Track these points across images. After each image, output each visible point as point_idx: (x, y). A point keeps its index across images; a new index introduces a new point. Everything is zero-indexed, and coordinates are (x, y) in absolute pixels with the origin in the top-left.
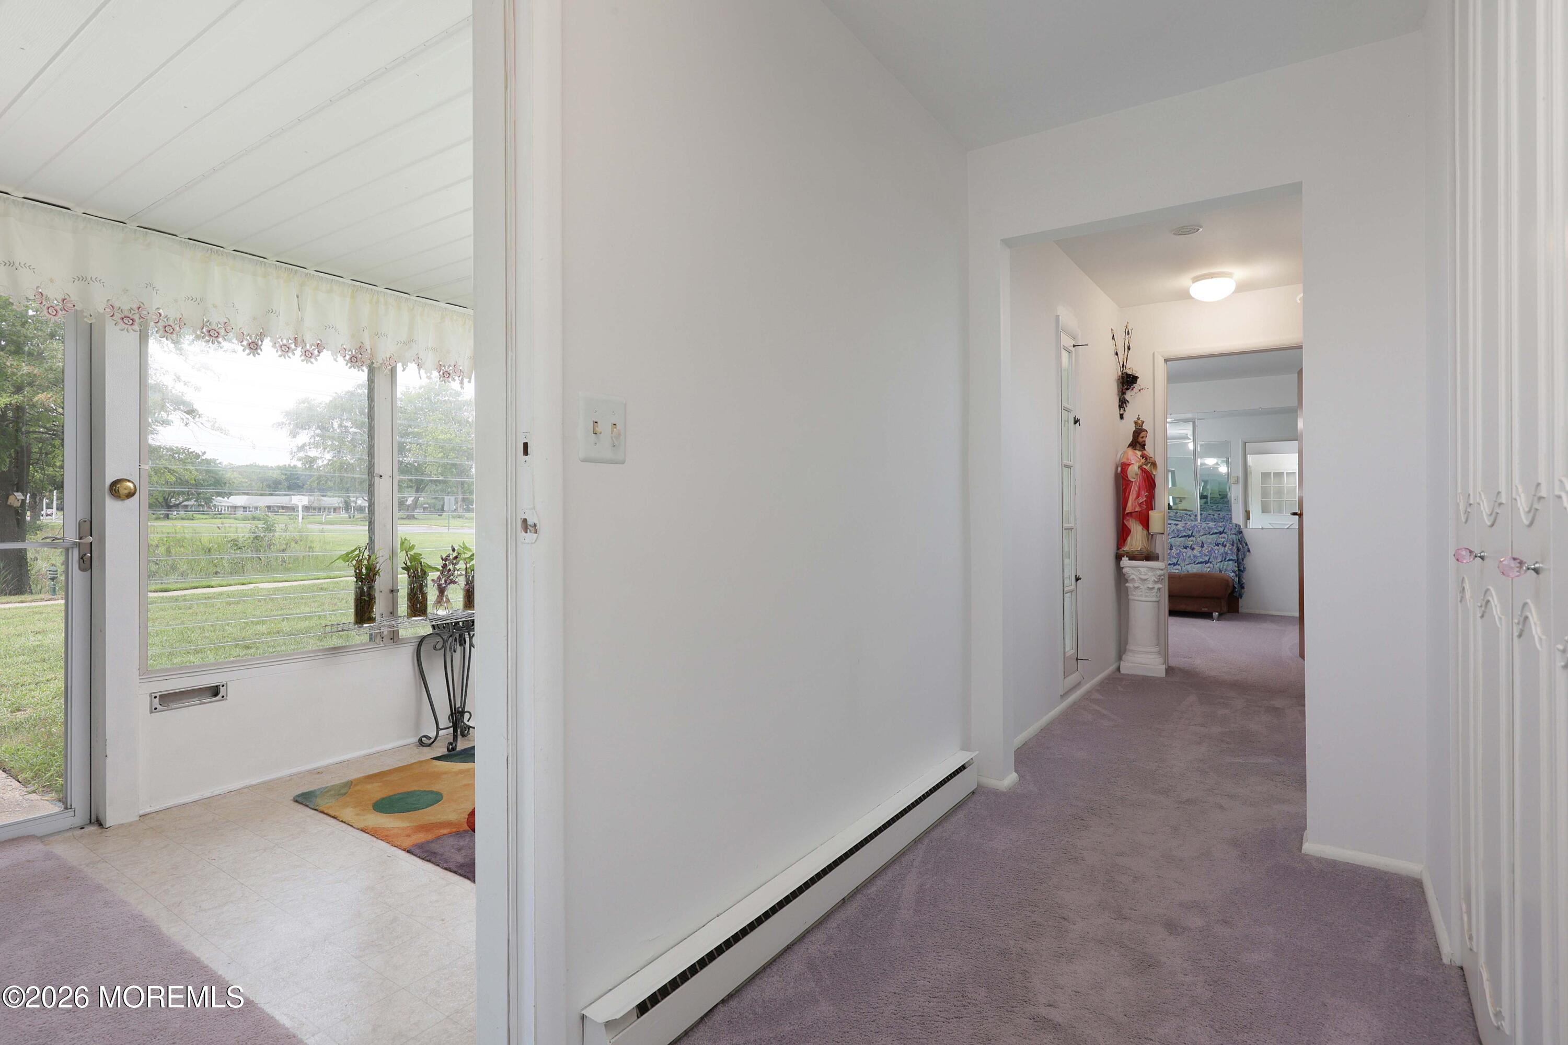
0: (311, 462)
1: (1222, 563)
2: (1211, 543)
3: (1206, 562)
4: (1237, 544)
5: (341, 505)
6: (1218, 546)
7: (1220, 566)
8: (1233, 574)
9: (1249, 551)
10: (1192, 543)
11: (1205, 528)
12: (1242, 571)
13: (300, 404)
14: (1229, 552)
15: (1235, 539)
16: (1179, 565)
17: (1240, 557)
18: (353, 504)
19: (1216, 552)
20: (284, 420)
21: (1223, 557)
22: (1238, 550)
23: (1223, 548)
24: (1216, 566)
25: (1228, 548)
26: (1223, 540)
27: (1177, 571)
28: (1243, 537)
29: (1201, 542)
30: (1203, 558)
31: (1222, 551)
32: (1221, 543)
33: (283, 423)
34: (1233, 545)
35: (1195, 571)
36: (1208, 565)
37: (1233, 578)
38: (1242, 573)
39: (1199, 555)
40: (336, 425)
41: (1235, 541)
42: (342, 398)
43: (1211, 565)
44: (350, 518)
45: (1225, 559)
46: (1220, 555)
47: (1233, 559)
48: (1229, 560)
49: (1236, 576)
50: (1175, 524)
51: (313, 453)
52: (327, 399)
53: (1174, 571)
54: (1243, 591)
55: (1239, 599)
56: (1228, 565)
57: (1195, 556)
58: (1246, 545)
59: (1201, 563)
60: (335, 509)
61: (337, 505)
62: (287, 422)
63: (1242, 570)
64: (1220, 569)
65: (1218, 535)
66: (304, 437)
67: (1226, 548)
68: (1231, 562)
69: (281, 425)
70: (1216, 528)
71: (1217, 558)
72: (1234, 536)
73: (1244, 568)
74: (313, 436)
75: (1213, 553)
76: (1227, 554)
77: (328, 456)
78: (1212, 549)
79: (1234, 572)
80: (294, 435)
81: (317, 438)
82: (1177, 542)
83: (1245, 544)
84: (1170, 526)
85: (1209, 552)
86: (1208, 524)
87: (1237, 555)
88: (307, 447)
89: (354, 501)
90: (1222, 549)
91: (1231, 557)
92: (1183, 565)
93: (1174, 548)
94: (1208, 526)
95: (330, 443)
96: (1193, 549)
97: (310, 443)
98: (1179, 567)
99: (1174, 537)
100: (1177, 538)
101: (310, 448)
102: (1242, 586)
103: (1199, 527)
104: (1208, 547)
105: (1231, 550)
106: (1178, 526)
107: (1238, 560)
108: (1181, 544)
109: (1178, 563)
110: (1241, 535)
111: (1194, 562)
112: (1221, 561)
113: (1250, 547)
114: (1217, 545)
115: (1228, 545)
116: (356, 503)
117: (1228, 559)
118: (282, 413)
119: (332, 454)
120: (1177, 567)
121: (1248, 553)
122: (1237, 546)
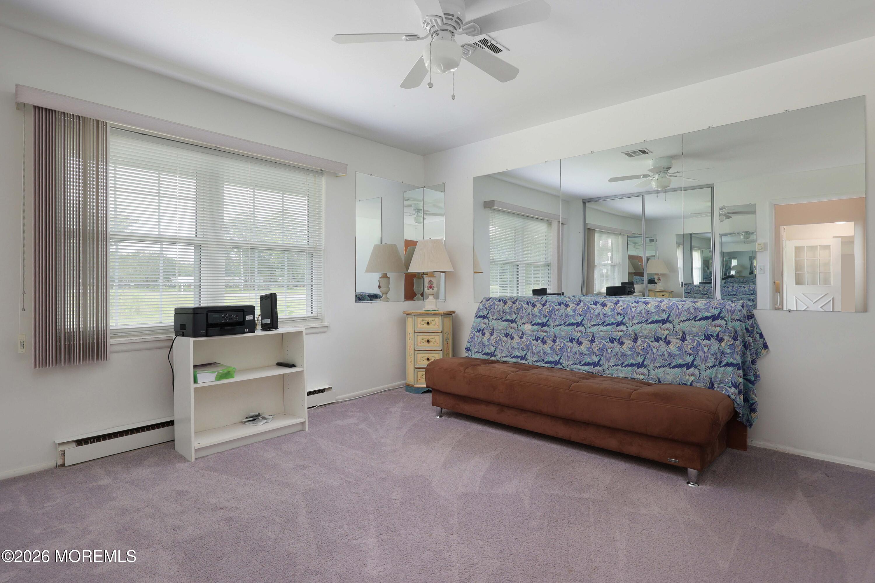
1: (715, 368)
2: (697, 334)
3: (688, 366)
4: (743, 336)
6: (709, 340)
7: (712, 373)
8: (733, 390)
9: (766, 347)
10: (667, 332)
11: (689, 309)
12: (753, 383)
14: (728, 351)
15: (738, 328)
16: (645, 367)
17: (749, 359)
19: (706, 349)
21: (716, 359)
22: (746, 346)
23: (717, 344)
24: (704, 374)
25: (726, 344)
26: (719, 329)
27: (642, 377)
28: (755, 325)
29: (681, 332)
30: (684, 358)
31: (716, 348)
32: (715, 334)
34: (735, 339)
35: (669, 378)
36: (691, 370)
37: (733, 397)
38: (751, 386)
39: (677, 353)
41: (740, 333)
43: (697, 372)
45: (720, 363)
46: (712, 355)
47: (735, 362)
48: (727, 365)
49: (740, 392)
50: (644, 302)
53: (638, 376)
54: (753, 415)
55: (748, 428)
56: (724, 373)
57: (670, 355)
58: (761, 336)
59: (680, 366)
63: (753, 379)
64: (711, 380)
65: (710, 321)
67: (723, 344)
68: (730, 369)
70: (707, 310)
71: (706, 359)
72: (738, 323)
73: (757, 376)
75: (701, 351)
76: (723, 353)
78: (699, 344)
79: (735, 385)
82: (645, 330)
83: (758, 337)
84: (636, 305)
85: (694, 348)
86: (694, 302)
87: (744, 354)
90: (715, 345)
91: (732, 360)
92: (651, 367)
93: (639, 339)
94: (695, 305)
96: (668, 343)
98: (645, 371)
99: (641, 323)
100: (644, 325)
102: (752, 408)
103: (680, 307)
104: (693, 341)
105: (731, 347)
106: (649, 306)
107: (744, 363)
108: (651, 333)
109: (645, 363)
110: (752, 320)
111: (670, 364)
112: (713, 366)
113: (767, 340)
114: (708, 337)
115: (726, 338)
117: (725, 362)
120: (642, 370)
121: (763, 351)
122: (743, 341)
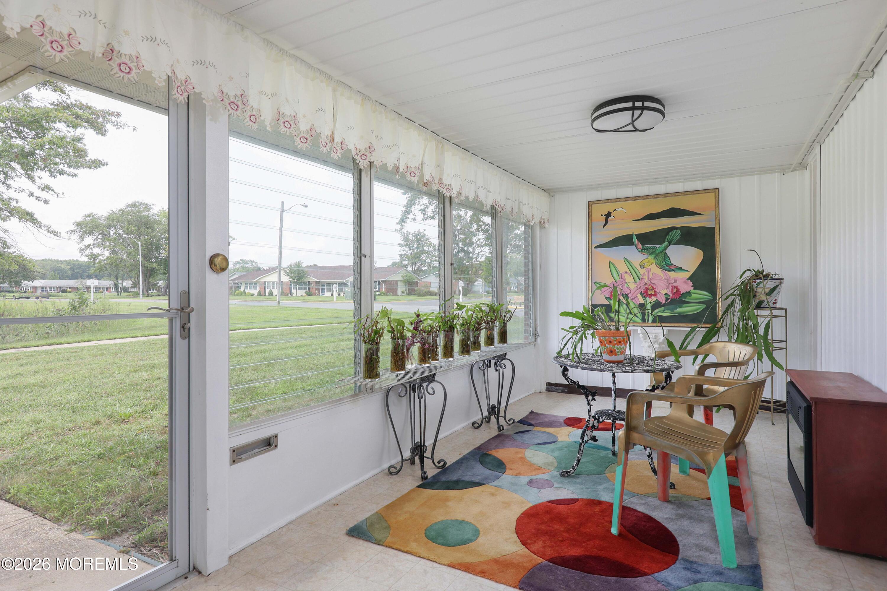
0: (95, 258)
5: (111, 286)
13: (86, 217)
18: (120, 286)
20: (75, 228)
33: (74, 230)
40: (112, 233)
42: (115, 213)
44: (118, 295)
51: (96, 251)
52: (106, 214)
60: (107, 289)
61: (109, 286)
62: (78, 230)
66: (89, 240)
69: (72, 232)
74: (97, 239)
77: (107, 253)
80: (82, 238)
81: (99, 240)
88: (92, 247)
89: (120, 284)
95: (108, 244)
97: (94, 244)
101: (94, 247)
116: (122, 285)
118: (74, 223)
119: (110, 251)
